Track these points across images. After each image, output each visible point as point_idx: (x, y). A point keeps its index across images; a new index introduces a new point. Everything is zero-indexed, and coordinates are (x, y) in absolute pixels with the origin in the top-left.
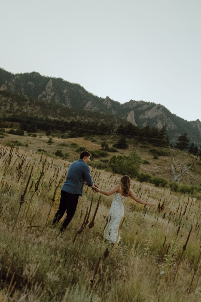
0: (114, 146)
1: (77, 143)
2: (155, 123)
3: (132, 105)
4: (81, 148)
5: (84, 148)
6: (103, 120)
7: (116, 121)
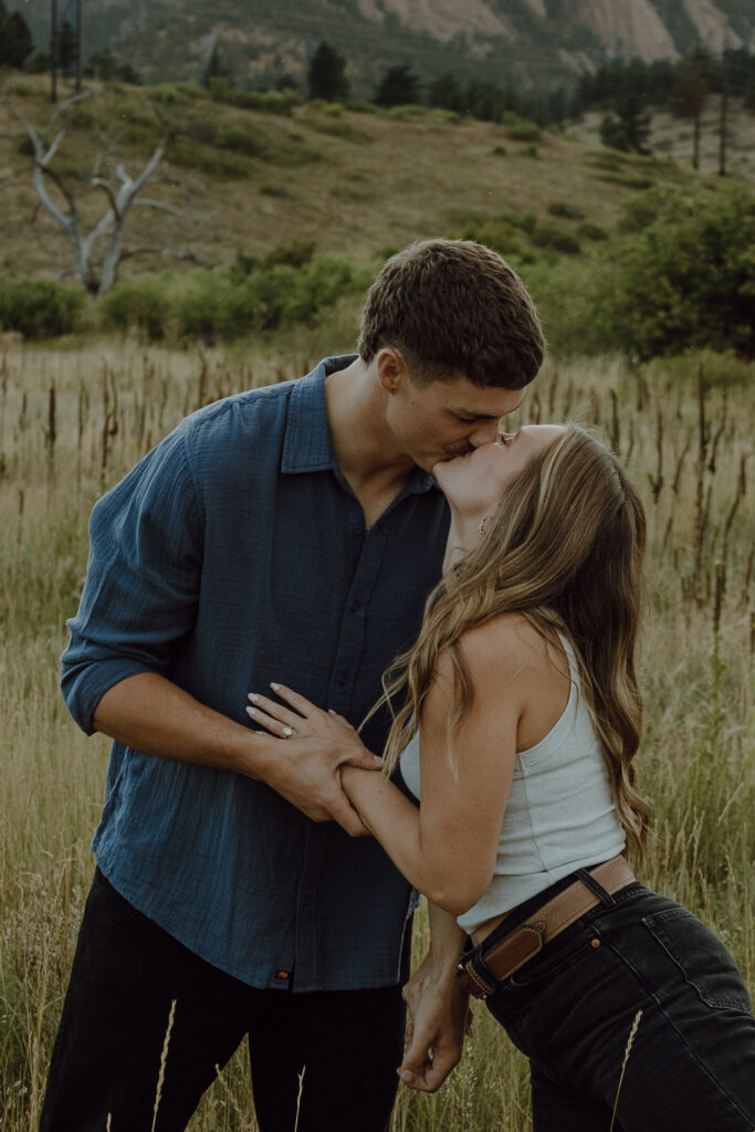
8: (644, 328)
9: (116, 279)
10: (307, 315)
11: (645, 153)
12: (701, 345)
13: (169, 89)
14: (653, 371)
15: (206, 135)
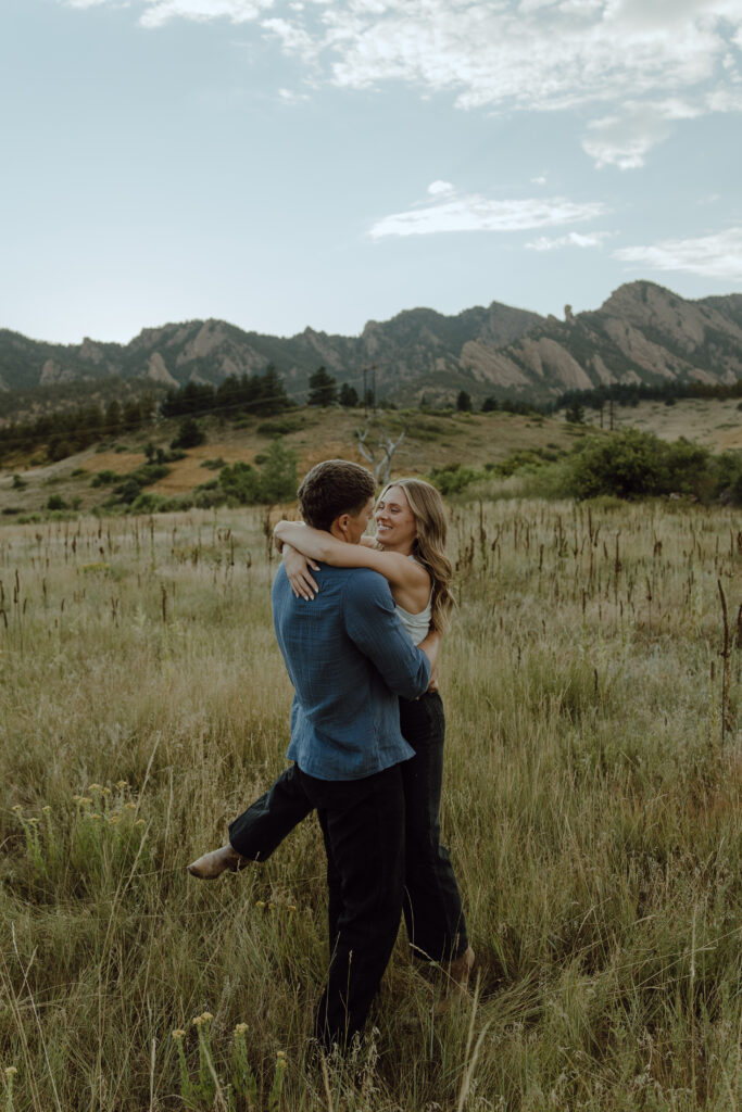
0: (173, 446)
1: (84, 466)
2: (216, 365)
3: (150, 338)
4: (101, 476)
5: (108, 472)
6: (96, 396)
7: (128, 389)
8: (582, 488)
11: (582, 423)
12: (603, 494)
13: (408, 411)
14: (584, 504)
15: (420, 426)
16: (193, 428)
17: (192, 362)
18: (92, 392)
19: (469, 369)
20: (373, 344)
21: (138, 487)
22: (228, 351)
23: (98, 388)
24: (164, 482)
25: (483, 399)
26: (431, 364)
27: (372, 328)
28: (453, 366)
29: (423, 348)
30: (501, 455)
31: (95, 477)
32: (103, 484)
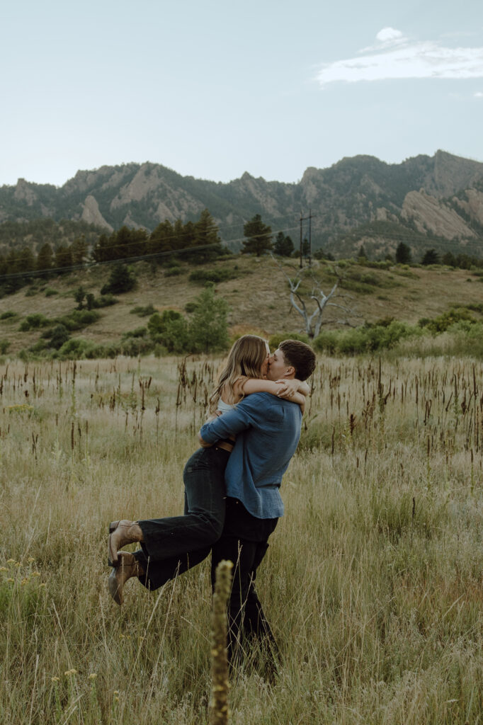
0: (103, 292)
1: (14, 310)
2: (151, 210)
3: (85, 181)
4: (30, 320)
5: (38, 316)
6: (30, 237)
7: (61, 232)
9: (320, 332)
10: (388, 345)
13: (344, 262)
15: (356, 278)
16: (125, 273)
17: (127, 204)
18: (25, 234)
19: (412, 219)
20: (312, 192)
21: (67, 331)
22: (163, 196)
23: (31, 230)
24: (93, 327)
25: (424, 250)
26: (372, 213)
27: (311, 174)
28: (394, 217)
29: (364, 196)
30: (439, 310)
31: (24, 321)
32: (31, 329)
